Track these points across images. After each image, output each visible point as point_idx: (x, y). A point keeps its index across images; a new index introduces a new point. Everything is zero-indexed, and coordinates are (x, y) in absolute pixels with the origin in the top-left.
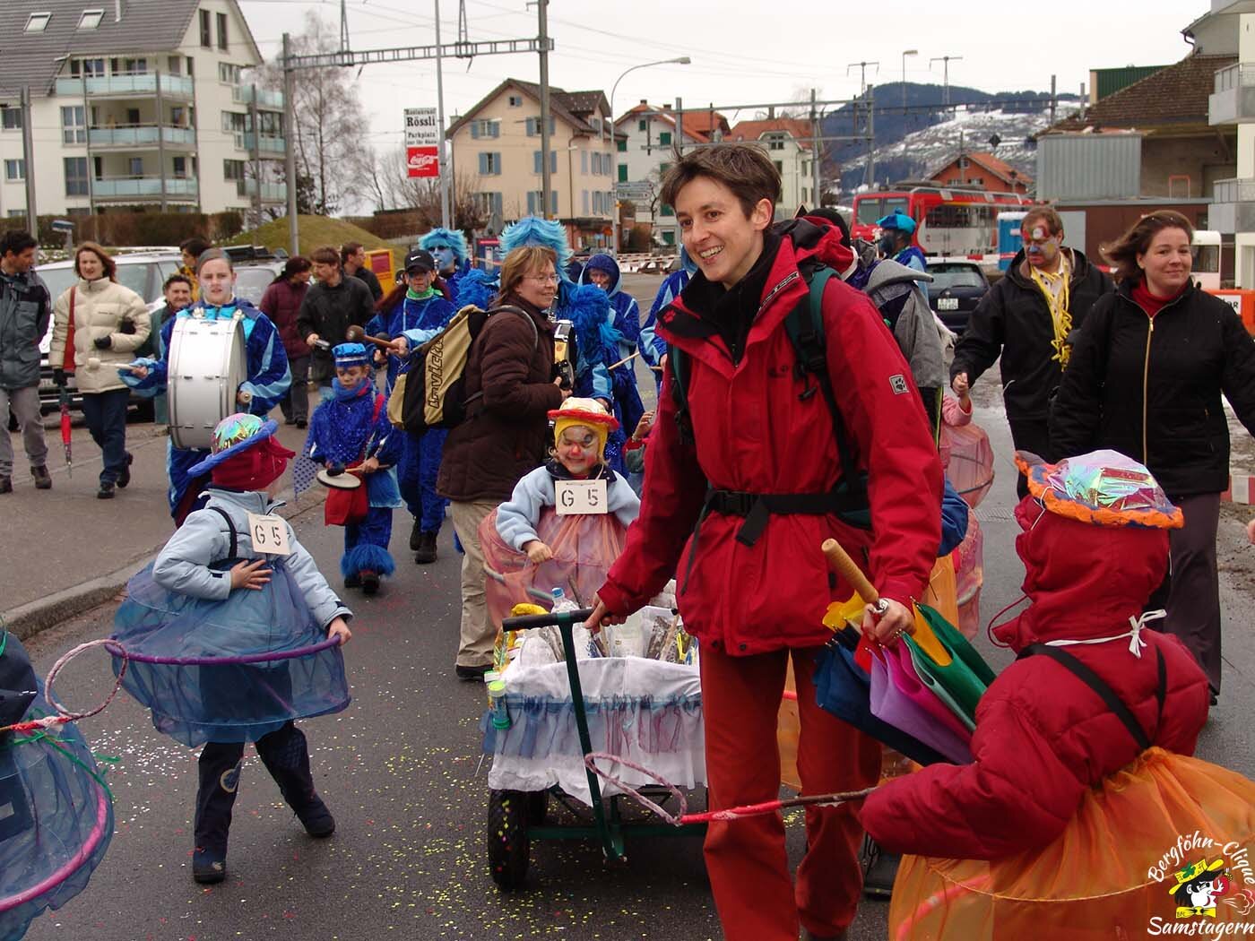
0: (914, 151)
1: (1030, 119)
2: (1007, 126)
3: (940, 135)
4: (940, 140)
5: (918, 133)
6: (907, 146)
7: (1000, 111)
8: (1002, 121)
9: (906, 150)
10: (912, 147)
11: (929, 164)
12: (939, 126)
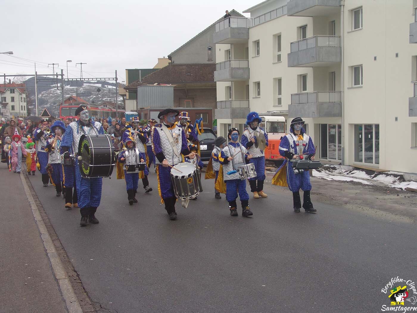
0: (44, 97)
1: (78, 88)
2: (72, 90)
3: (52, 92)
4: (52, 94)
5: (45, 91)
6: (42, 95)
7: (69, 86)
8: (70, 89)
9: (42, 96)
10: (43, 96)
11: (49, 101)
12: (51, 89)
